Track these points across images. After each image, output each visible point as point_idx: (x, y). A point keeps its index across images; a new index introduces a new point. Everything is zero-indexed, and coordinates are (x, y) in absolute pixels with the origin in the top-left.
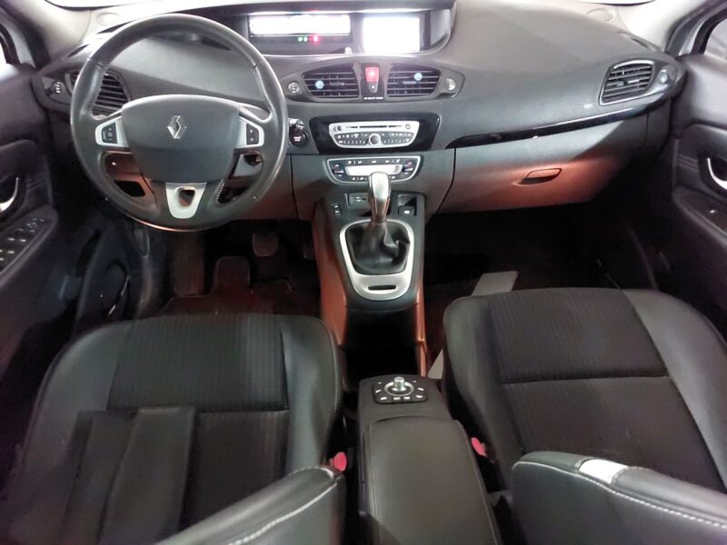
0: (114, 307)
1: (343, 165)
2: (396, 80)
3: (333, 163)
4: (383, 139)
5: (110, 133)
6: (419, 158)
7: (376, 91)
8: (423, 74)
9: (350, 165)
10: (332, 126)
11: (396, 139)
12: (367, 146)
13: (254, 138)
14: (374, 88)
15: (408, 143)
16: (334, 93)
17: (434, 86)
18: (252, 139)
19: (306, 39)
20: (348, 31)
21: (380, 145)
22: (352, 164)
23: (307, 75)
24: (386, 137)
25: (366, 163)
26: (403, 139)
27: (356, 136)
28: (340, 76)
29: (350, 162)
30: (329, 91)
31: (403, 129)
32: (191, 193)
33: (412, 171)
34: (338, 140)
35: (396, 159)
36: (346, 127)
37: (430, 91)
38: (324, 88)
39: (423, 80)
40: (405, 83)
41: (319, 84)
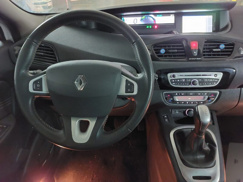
0: (46, 161)
1: (172, 96)
2: (209, 48)
3: (166, 94)
4: (200, 83)
5: (38, 85)
6: (218, 92)
7: (196, 55)
8: (225, 45)
9: (176, 95)
10: (169, 75)
11: (208, 83)
12: (190, 86)
13: (131, 89)
14: (195, 53)
15: (215, 85)
16: (169, 56)
17: (231, 52)
18: (129, 90)
19: (151, 27)
20: (173, 22)
21: (198, 86)
22: (178, 95)
23: (155, 46)
24: (202, 81)
25: (186, 95)
26: (212, 83)
27: (184, 80)
28: (173, 46)
29: (177, 94)
30: (168, 55)
31: (213, 77)
32: (87, 123)
33: (213, 100)
34: (172, 83)
35: (204, 93)
36: (178, 75)
37: (229, 55)
38: (165, 53)
39: (225, 48)
40: (214, 50)
41: (163, 51)
